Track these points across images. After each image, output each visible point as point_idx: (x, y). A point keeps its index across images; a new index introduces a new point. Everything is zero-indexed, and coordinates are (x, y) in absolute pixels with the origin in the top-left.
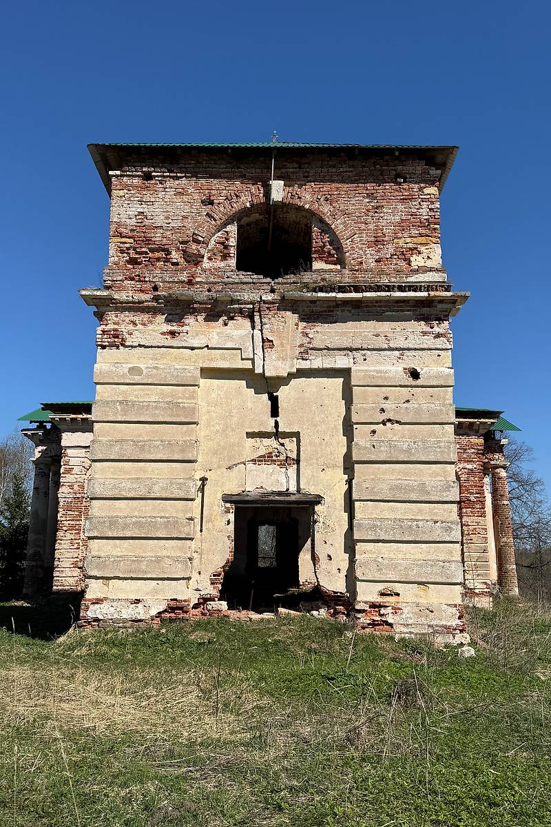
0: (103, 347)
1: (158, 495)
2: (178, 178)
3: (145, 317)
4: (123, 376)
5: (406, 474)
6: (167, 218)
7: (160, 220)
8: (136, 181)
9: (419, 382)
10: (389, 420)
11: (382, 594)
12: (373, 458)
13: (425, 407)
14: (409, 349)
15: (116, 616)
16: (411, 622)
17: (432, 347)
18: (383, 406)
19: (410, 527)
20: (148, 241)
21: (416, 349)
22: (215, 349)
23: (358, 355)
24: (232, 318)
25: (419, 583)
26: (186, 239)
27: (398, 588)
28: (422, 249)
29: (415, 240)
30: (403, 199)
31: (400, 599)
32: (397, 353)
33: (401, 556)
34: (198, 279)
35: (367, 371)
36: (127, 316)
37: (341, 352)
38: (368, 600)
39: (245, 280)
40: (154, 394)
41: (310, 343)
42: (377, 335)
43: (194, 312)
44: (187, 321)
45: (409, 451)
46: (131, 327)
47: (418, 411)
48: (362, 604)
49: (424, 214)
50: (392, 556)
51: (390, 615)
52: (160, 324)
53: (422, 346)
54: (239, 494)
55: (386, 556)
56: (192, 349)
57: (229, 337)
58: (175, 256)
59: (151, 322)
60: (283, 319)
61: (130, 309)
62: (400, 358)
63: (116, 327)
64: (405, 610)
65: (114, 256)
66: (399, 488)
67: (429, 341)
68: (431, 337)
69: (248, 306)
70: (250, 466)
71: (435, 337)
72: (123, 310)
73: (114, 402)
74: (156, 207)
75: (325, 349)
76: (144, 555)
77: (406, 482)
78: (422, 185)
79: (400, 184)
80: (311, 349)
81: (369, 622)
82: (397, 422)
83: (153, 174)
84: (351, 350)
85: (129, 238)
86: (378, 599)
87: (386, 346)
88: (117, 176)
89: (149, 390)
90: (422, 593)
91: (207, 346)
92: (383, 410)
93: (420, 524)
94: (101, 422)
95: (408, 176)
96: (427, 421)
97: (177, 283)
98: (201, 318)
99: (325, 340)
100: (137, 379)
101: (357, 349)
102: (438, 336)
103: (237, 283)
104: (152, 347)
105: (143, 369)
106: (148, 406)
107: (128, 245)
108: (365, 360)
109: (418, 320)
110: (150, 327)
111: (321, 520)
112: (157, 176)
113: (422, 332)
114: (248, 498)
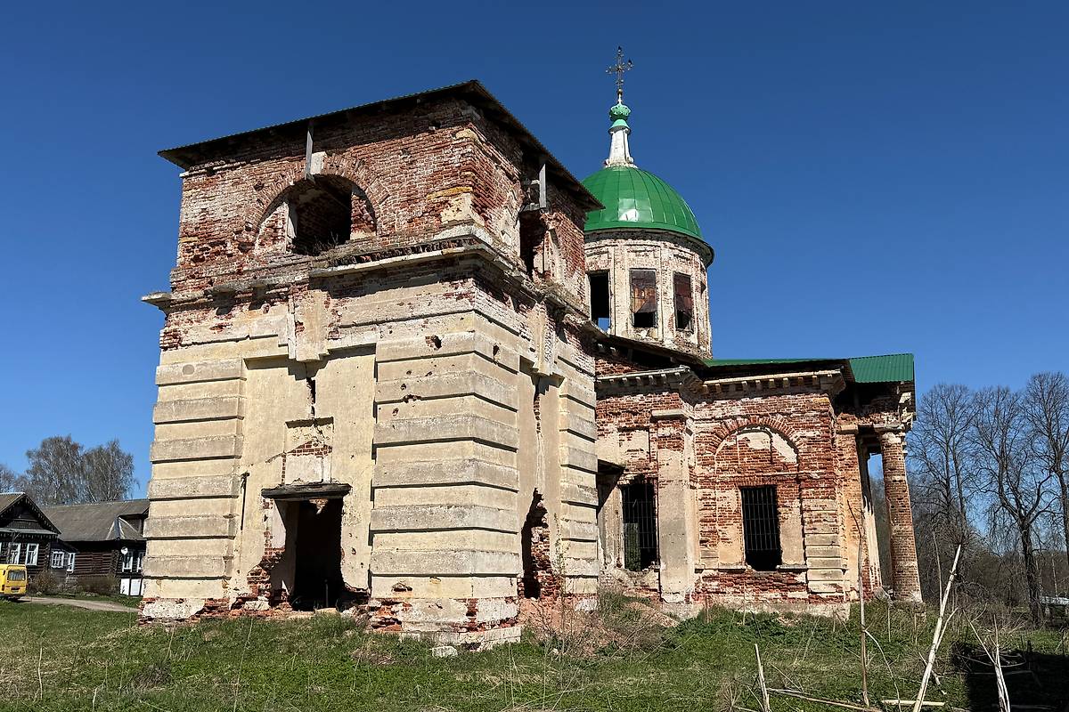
0: (166, 349)
1: (201, 494)
2: (236, 168)
3: (199, 314)
4: (179, 376)
5: (425, 455)
6: (225, 210)
7: (219, 214)
8: (201, 179)
9: (441, 351)
10: (411, 397)
11: (397, 590)
12: (393, 440)
13: (444, 378)
14: (432, 316)
15: (164, 615)
16: (420, 619)
17: (455, 310)
18: (405, 381)
19: (425, 513)
20: (208, 236)
21: (439, 315)
22: (256, 338)
23: (384, 327)
24: (272, 304)
25: (432, 576)
26: (239, 228)
27: (411, 582)
28: (452, 201)
29: (446, 192)
30: (436, 149)
31: (412, 594)
32: (421, 321)
33: (415, 546)
34: (245, 268)
35: (391, 344)
36: (185, 315)
37: (369, 327)
38: (381, 596)
39: (286, 262)
40: (203, 391)
41: (339, 321)
42: (402, 304)
43: (240, 302)
44: (233, 313)
45: (427, 429)
46: (188, 326)
47: (438, 383)
48: (374, 601)
49: (456, 161)
50: (407, 547)
51: (401, 612)
52: (212, 318)
53: (444, 311)
54: (276, 488)
55: (401, 547)
56: (237, 340)
57: (268, 324)
58: (230, 248)
59: (204, 318)
60: (312, 299)
61: (188, 308)
62: (424, 327)
63: (177, 327)
64: (415, 607)
65: (181, 257)
66: (416, 471)
67: (452, 304)
68: (453, 299)
69: (283, 290)
70: (289, 457)
71: (457, 299)
72: (183, 309)
73: (171, 402)
74: (216, 201)
75: (353, 325)
76: (188, 554)
77: (423, 464)
78: (455, 129)
79: (433, 132)
80: (341, 327)
81: (379, 620)
82: (419, 398)
83: (215, 168)
84: (377, 323)
85: (194, 236)
86: (390, 595)
87: (410, 315)
88: (186, 177)
89: (199, 387)
90: (434, 587)
91: (248, 336)
92: (404, 386)
93: (434, 509)
94: (161, 423)
95: (441, 122)
96: (447, 394)
97: (229, 274)
98: (245, 308)
99: (352, 316)
100: (189, 377)
101: (383, 322)
102: (460, 297)
103: (280, 266)
104: (203, 343)
105: (194, 366)
106: (196, 404)
107: (192, 244)
108: (391, 332)
109: (442, 281)
110: (204, 323)
111: (348, 512)
112: (218, 170)
113: (445, 295)
114: (284, 492)
